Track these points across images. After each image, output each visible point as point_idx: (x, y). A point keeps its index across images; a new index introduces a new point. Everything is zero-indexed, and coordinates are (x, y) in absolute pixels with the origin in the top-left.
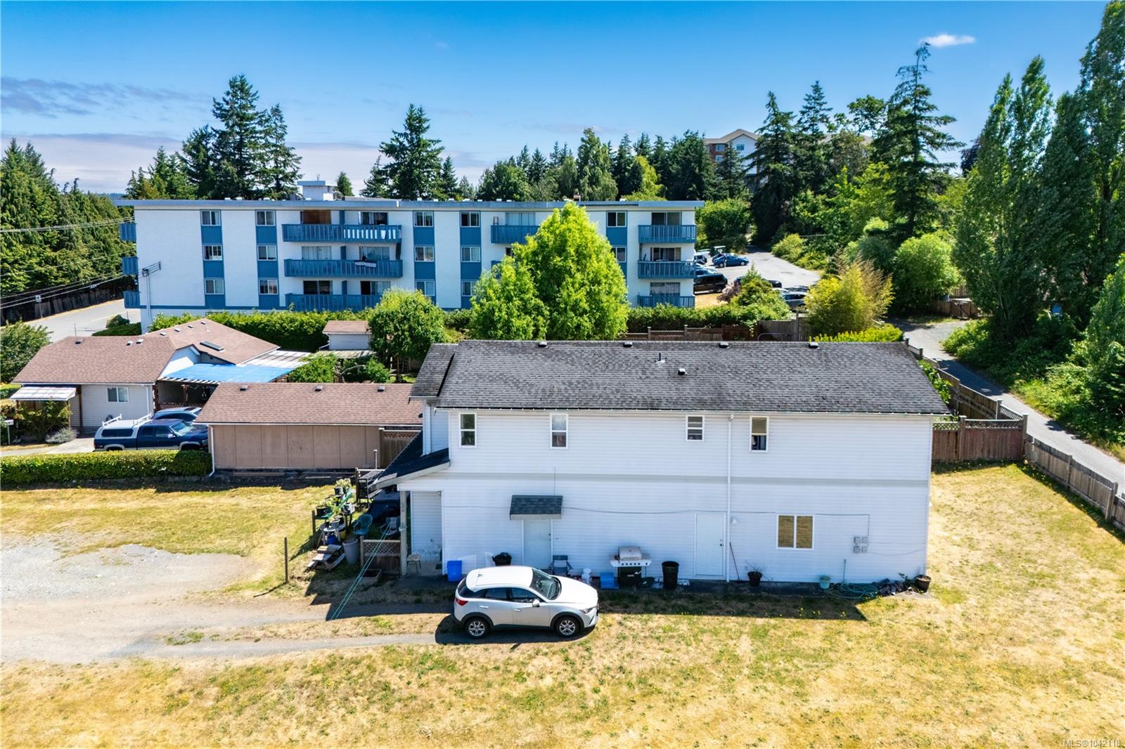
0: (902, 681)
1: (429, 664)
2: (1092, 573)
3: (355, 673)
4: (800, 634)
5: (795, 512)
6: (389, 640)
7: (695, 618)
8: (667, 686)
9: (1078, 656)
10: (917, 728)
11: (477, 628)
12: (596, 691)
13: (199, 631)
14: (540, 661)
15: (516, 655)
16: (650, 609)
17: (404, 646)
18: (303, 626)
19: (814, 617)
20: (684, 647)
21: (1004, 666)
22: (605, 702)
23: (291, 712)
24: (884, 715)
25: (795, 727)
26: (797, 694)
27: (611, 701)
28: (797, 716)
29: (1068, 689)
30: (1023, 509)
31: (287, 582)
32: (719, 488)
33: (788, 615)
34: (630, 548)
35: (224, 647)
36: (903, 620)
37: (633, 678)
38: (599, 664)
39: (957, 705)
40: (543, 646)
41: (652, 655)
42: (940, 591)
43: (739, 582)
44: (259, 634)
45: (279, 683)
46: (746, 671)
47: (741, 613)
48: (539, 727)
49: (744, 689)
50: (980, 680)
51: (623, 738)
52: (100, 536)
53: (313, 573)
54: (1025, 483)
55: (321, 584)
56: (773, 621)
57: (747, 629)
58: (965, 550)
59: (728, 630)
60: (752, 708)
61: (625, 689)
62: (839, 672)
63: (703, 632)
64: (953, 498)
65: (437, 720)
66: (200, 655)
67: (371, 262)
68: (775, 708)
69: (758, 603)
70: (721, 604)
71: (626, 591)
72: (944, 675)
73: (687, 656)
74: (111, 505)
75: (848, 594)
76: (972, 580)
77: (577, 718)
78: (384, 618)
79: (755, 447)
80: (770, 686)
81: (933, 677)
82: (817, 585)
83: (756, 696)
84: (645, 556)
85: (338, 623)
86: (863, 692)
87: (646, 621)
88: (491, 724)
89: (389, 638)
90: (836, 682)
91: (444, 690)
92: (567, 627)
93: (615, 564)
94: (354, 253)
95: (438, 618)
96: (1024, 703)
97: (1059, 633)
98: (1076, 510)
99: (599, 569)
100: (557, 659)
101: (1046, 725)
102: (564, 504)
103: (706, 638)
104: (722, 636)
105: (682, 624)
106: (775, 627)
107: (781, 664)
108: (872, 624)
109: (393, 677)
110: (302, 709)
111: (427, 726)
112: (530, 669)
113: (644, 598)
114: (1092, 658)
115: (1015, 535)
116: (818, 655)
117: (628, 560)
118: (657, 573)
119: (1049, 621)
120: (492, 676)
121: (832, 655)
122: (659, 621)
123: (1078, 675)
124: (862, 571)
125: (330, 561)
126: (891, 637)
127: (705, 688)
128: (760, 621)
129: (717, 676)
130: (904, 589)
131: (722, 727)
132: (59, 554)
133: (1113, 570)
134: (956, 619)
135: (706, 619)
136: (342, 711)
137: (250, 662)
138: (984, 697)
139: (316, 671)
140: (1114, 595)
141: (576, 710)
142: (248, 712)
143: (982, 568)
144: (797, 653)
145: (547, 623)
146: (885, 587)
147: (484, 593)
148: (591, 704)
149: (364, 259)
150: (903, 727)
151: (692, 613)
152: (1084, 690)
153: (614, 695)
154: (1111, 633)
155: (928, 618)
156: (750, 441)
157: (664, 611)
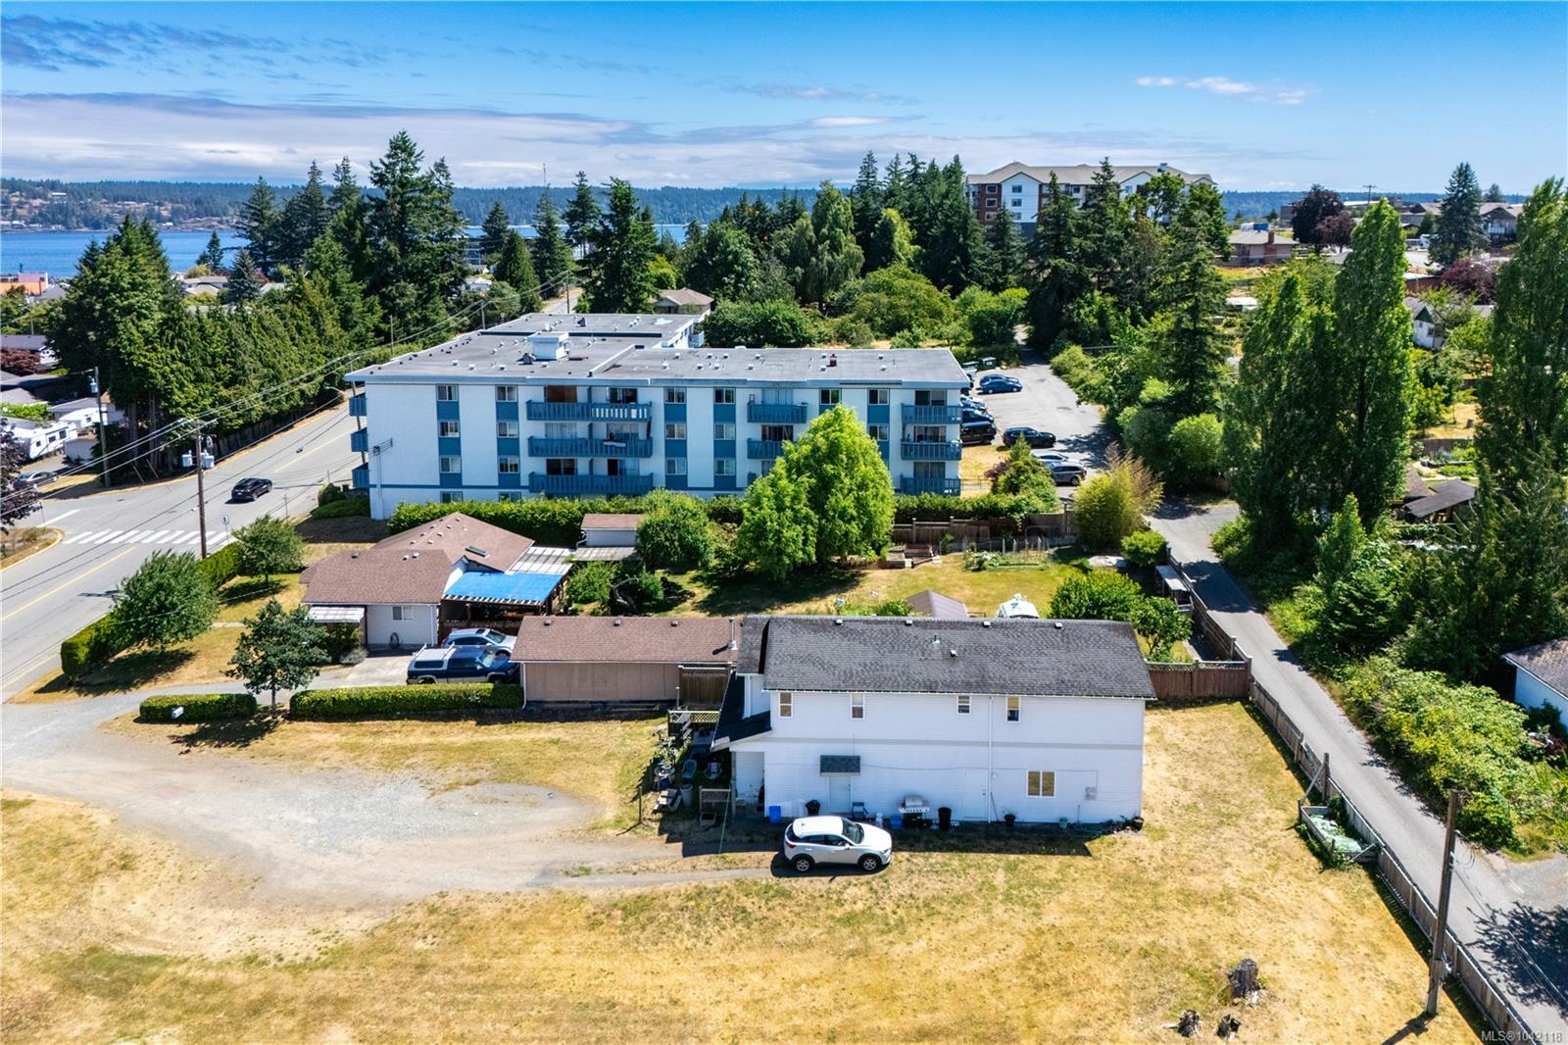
0: (1108, 904)
1: (771, 893)
2: (1268, 813)
3: (718, 900)
4: (1040, 867)
5: (1041, 769)
6: (738, 874)
7: (964, 855)
8: (944, 909)
9: (1234, 883)
10: (1113, 936)
11: (803, 865)
12: (895, 913)
13: (586, 866)
14: (852, 891)
15: (834, 885)
16: (930, 847)
17: (750, 878)
18: (667, 862)
19: (1053, 854)
20: (955, 879)
21: (1181, 891)
22: (902, 920)
23: (680, 929)
24: (1092, 928)
25: (1032, 937)
26: (1035, 914)
27: (906, 919)
28: (1033, 929)
29: (1220, 908)
30: (1235, 750)
31: (640, 822)
32: (984, 750)
33: (1034, 852)
34: (914, 797)
35: (611, 879)
36: (1119, 855)
37: (920, 903)
38: (895, 893)
39: (1141, 920)
40: (853, 879)
41: (933, 885)
42: (1152, 830)
43: (998, 822)
44: (635, 868)
45: (664, 907)
46: (1000, 897)
47: (998, 851)
48: (858, 938)
49: (998, 910)
50: (1161, 901)
51: (916, 946)
52: (452, 774)
53: (659, 816)
54: (1244, 722)
55: (668, 825)
56: (1022, 857)
57: (1002, 864)
58: (1179, 791)
59: (988, 865)
60: (1002, 924)
61: (915, 911)
62: (1065, 897)
63: (970, 866)
64: (1181, 735)
65: (786, 934)
66: (596, 886)
67: (620, 441)
68: (1019, 924)
69: (1013, 842)
70: (983, 842)
71: (910, 831)
72: (1138, 898)
73: (958, 886)
74: (444, 739)
75: (1082, 833)
76: (1177, 819)
77: (883, 932)
78: (730, 856)
79: (1010, 719)
80: (1016, 908)
81: (1130, 900)
82: (1057, 825)
83: (1006, 916)
84: (925, 803)
85: (694, 859)
86: (1081, 911)
87: (927, 858)
88: (823, 937)
89: (736, 872)
90: (1061, 904)
91: (786, 912)
92: (870, 864)
93: (902, 811)
94: (601, 431)
95: (770, 856)
96: (1187, 918)
97: (1228, 865)
98: (1275, 752)
99: (889, 813)
100: (864, 889)
101: (1197, 934)
102: (862, 762)
103: (972, 871)
104: (984, 870)
105: (955, 860)
106: (1023, 862)
107: (1026, 891)
108: (1095, 859)
109: (747, 903)
110: (687, 927)
111: (780, 938)
112: (845, 896)
113: (925, 838)
114: (1243, 885)
115: (1221, 777)
116: (1053, 884)
117: (912, 807)
118: (935, 816)
119: (1223, 854)
120: (819, 902)
121: (1062, 884)
122: (937, 857)
123: (1230, 897)
124: (1093, 813)
125: (672, 804)
126: (1106, 870)
127: (971, 910)
128: (1012, 857)
129: (980, 901)
130: (1124, 828)
131: (982, 937)
132: (429, 793)
133: (1285, 810)
134: (1158, 855)
135: (972, 855)
136: (717, 928)
137: (637, 891)
138: (1161, 914)
139: (689, 898)
140: (1279, 833)
141: (882, 927)
142: (649, 929)
143: (1188, 808)
144: (1037, 883)
145: (855, 861)
146: (1109, 827)
147: (808, 839)
148: (892, 922)
149: (611, 438)
150: (1102, 936)
151: (962, 850)
152: (1230, 908)
153: (908, 915)
154: (1264, 865)
155: (1137, 854)
156: (1006, 714)
157: (940, 850)
